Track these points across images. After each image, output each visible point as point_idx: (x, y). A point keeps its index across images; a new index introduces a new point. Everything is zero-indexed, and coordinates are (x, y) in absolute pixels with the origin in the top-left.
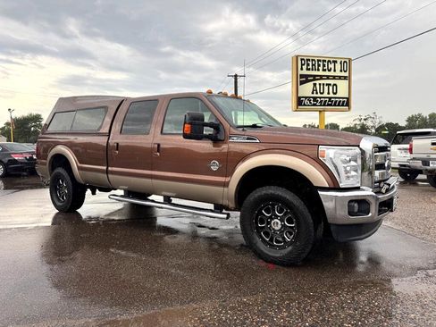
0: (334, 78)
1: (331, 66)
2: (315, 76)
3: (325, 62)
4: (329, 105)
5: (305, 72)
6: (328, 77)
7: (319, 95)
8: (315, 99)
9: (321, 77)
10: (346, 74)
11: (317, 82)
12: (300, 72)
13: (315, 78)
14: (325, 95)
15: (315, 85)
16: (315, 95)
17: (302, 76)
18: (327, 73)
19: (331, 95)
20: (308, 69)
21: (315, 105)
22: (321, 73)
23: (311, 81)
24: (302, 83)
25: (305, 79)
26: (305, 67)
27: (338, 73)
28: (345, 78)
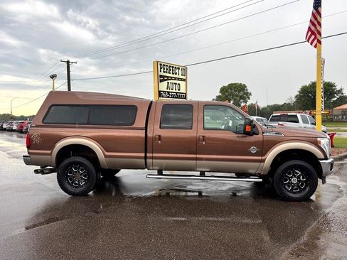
0: (178, 79)
1: (177, 71)
2: (168, 77)
3: (173, 68)
4: (176, 98)
5: (162, 74)
6: (175, 79)
7: (171, 91)
8: (168, 92)
9: (172, 78)
10: (184, 77)
11: (170, 81)
12: (160, 74)
13: (168, 78)
14: (174, 91)
15: (168, 83)
16: (168, 90)
17: (161, 76)
18: (174, 76)
19: (177, 91)
20: (164, 72)
21: (168, 97)
22: (171, 75)
23: (166, 80)
24: (161, 81)
25: (163, 79)
26: (162, 70)
27: (181, 77)
28: (184, 80)
